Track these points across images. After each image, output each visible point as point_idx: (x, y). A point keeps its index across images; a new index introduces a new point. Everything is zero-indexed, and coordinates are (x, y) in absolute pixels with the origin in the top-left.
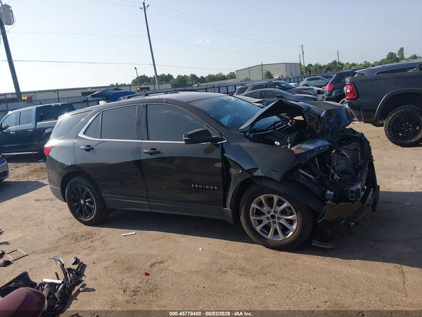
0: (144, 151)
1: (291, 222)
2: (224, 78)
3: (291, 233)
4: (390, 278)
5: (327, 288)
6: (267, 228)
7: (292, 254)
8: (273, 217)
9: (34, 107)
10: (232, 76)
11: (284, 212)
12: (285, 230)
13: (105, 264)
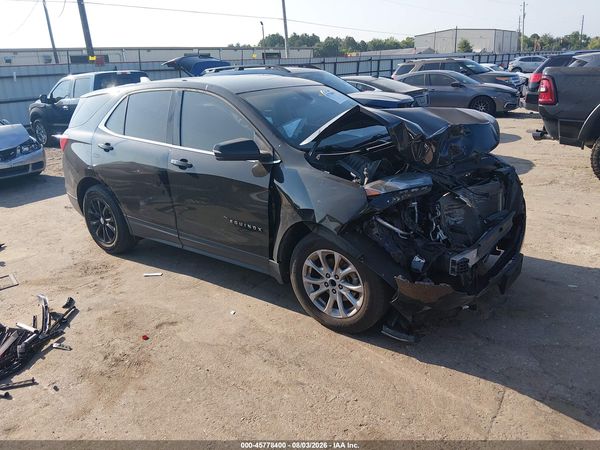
0: (172, 161)
1: (357, 295)
2: (396, 46)
3: (355, 311)
4: (475, 406)
5: (373, 405)
6: (325, 296)
7: (352, 340)
8: (333, 283)
9: (93, 74)
10: (409, 44)
11: (348, 279)
12: (348, 306)
13: (100, 314)
